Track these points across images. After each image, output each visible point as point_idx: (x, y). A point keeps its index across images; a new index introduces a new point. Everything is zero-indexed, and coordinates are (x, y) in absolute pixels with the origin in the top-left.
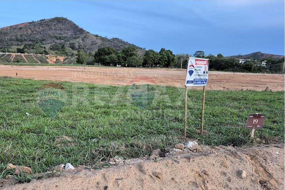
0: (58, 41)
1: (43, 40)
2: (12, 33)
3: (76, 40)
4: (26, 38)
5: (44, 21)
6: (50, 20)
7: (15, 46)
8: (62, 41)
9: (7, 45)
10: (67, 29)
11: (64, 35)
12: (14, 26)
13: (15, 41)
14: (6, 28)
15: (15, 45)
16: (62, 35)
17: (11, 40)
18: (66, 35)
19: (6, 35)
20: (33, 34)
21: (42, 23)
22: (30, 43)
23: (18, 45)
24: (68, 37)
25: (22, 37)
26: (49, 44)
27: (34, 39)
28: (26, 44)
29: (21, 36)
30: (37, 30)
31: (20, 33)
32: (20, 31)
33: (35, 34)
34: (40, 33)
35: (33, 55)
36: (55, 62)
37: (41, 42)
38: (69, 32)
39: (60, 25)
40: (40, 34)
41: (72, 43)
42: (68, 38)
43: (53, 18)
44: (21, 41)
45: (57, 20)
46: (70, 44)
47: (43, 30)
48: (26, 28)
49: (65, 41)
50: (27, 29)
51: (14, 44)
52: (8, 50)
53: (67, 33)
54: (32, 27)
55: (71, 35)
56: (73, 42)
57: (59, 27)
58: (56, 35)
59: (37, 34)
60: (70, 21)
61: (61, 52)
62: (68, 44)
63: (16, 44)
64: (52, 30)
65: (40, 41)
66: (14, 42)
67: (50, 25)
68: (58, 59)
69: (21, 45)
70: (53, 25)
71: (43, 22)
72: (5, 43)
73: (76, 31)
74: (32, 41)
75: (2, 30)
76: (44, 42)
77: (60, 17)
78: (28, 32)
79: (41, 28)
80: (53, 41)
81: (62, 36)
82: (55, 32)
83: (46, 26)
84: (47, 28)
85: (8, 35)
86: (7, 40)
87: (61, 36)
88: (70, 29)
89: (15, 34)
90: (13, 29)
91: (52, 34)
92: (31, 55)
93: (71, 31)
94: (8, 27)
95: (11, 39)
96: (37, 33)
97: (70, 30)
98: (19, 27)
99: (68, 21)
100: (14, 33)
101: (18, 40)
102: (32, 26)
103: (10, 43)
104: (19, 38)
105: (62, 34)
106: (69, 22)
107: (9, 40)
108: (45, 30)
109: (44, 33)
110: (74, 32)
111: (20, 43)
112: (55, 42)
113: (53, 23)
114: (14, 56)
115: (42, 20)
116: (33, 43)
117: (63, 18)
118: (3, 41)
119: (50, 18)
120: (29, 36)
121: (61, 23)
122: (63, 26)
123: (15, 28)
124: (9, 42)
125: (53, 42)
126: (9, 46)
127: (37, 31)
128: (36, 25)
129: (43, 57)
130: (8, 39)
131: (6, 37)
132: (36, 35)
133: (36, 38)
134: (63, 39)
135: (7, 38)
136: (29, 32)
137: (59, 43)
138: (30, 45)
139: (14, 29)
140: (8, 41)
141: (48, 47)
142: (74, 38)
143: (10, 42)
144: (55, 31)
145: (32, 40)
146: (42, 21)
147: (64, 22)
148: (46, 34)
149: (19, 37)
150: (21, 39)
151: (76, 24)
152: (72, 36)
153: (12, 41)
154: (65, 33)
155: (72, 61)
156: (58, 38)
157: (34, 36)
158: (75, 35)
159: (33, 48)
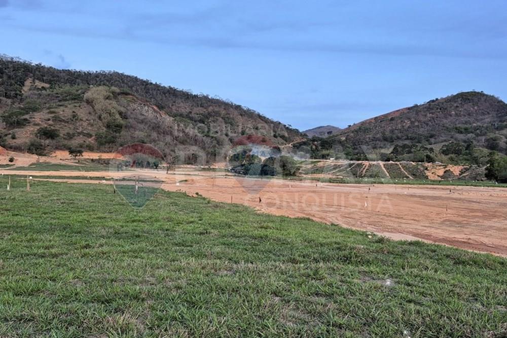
0: (461, 137)
1: (432, 136)
2: (377, 128)
3: (501, 131)
4: (399, 135)
5: (437, 102)
6: (448, 99)
7: (381, 149)
8: (470, 135)
10: (483, 113)
11: (475, 124)
12: (382, 116)
13: (381, 141)
14: (369, 122)
16: (470, 124)
17: (375, 139)
18: (479, 124)
19: (368, 132)
20: (413, 127)
21: (431, 107)
22: (407, 142)
23: (385, 147)
24: (483, 127)
25: (394, 134)
26: (442, 142)
27: (414, 135)
28: (397, 146)
29: (392, 132)
30: (422, 119)
31: (390, 128)
32: (390, 124)
33: (418, 126)
34: (427, 124)
35: (400, 164)
36: (441, 177)
37: (427, 141)
38: (487, 118)
39: (469, 107)
40: (427, 126)
41: (492, 138)
42: (483, 129)
43: (455, 94)
44: (391, 140)
45: (463, 98)
46: (487, 140)
47: (433, 119)
48: (401, 118)
49: (477, 135)
50: (402, 120)
51: (379, 146)
52: (366, 156)
53: (482, 119)
54: (413, 115)
55: (490, 122)
56: (495, 135)
57: (465, 109)
58: (458, 126)
59: (420, 126)
60: (490, 96)
61: (464, 156)
62: (481, 140)
63: (382, 146)
64: (449, 117)
65: (425, 139)
66: (379, 143)
67: (446, 109)
68: (449, 170)
69: (390, 146)
70: (453, 108)
71: (433, 103)
72: (364, 146)
73: (503, 114)
74: (411, 139)
75: (362, 125)
76: (432, 140)
77: (469, 91)
78: (405, 124)
79: (429, 115)
80: (452, 137)
81: (471, 127)
82: (456, 121)
83: (439, 110)
84: (440, 114)
85: (371, 132)
87: (468, 126)
88: (490, 112)
89: (381, 130)
90: (379, 121)
91: (449, 124)
92: (396, 164)
93: (491, 115)
94: (372, 119)
95: (374, 137)
96: (421, 125)
97: (488, 113)
98: (390, 118)
99: (485, 97)
100: (381, 128)
101: (385, 139)
102: (412, 114)
103: (373, 145)
104: (388, 136)
105: (472, 122)
106: (488, 99)
107: (372, 139)
108: (437, 117)
109: (434, 123)
110: (497, 117)
111: (389, 144)
112: (456, 139)
113: (452, 103)
114: (367, 166)
115: (433, 101)
116: (412, 143)
117: (475, 92)
118: (362, 142)
119: (448, 97)
120: (405, 131)
121: (470, 102)
122: (473, 108)
123: (383, 119)
125: (450, 139)
126: (371, 149)
127: (421, 121)
128: (420, 111)
129: (419, 167)
130: (369, 139)
131: (367, 135)
132: (419, 129)
133: (419, 134)
134: (472, 132)
136: (406, 124)
137: (462, 140)
138: (404, 146)
139: (381, 122)
140: (370, 142)
141: (437, 148)
142: (497, 129)
144: (457, 118)
145: (410, 137)
146: (431, 104)
147: (476, 99)
148: (439, 125)
149: (388, 134)
150: (392, 136)
151: (503, 100)
152: (492, 124)
153: (376, 141)
154: (477, 120)
155: (479, 174)
156: (463, 130)
157: (415, 131)
158: (500, 121)
159: (410, 151)
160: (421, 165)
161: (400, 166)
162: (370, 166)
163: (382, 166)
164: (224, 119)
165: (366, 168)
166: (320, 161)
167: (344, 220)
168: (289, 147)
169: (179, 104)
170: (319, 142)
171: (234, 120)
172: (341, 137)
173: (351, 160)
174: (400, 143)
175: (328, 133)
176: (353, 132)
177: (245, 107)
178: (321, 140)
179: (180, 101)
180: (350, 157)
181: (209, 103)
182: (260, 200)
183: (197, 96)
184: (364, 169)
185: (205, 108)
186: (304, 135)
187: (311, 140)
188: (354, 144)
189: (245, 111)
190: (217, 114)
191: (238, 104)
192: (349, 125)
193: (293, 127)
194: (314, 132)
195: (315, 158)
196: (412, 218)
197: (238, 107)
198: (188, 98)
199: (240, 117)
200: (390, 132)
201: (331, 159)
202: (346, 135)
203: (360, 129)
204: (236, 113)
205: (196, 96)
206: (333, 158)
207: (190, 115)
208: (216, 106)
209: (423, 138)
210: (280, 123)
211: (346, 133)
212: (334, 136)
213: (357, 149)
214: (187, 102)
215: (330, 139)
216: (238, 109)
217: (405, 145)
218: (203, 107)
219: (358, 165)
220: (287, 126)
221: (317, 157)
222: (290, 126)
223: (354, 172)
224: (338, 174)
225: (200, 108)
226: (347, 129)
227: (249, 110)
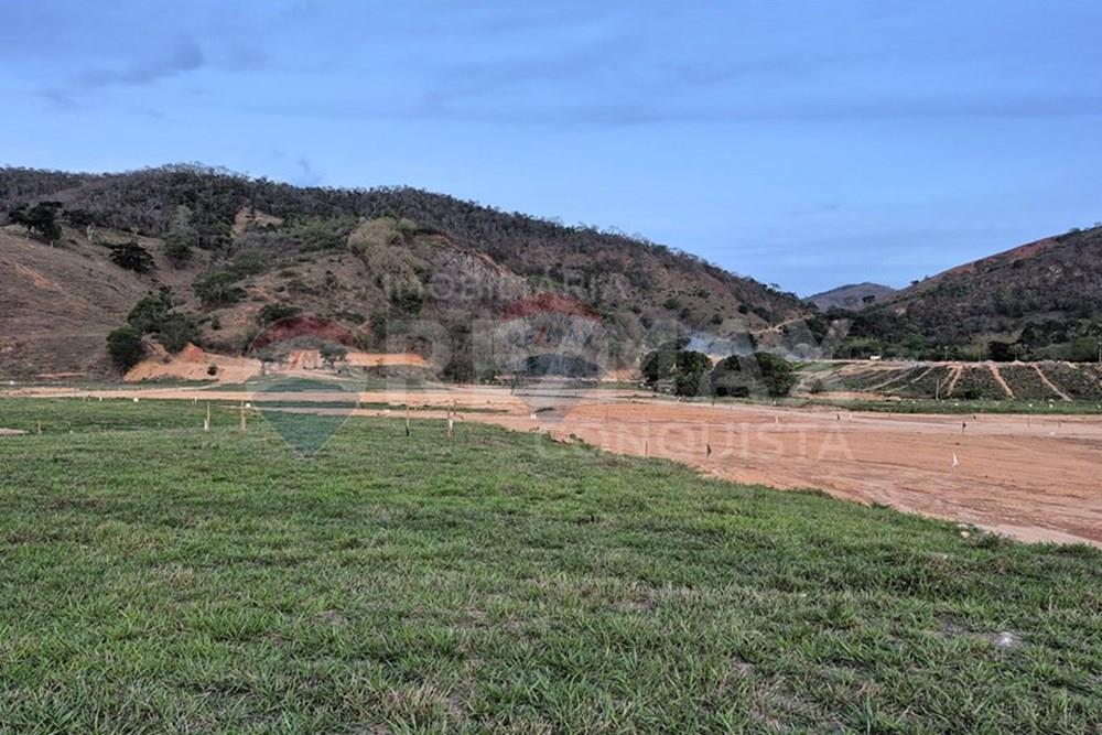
2: (981, 286)
4: (1036, 300)
7: (992, 333)
9: (960, 332)
12: (994, 257)
13: (992, 315)
14: (963, 272)
15: (991, 329)
17: (976, 311)
19: (959, 296)
20: (1070, 281)
22: (1055, 317)
23: (1002, 329)
25: (1022, 298)
27: (1071, 300)
28: (1031, 325)
29: (1019, 293)
30: (1090, 262)
31: (1012, 284)
32: (1013, 275)
33: (1081, 279)
35: (1040, 368)
44: (1016, 313)
48: (1040, 261)
50: (1042, 265)
51: (986, 326)
52: (956, 349)
54: (1067, 254)
59: (1087, 279)
63: (994, 325)
66: (988, 320)
69: (1015, 327)
72: (951, 328)
74: (1064, 309)
75: (944, 279)
78: (1048, 275)
85: (966, 294)
86: (959, 313)
89: (992, 290)
90: (987, 269)
92: (1030, 368)
94: (969, 265)
95: (975, 307)
96: (1091, 276)
98: (1012, 262)
100: (991, 285)
101: (1002, 311)
102: (1067, 252)
103: (973, 324)
104: (1008, 303)
107: (970, 312)
111: (1013, 322)
116: (1067, 317)
118: (946, 318)
120: (1052, 291)
123: (996, 264)
124: (967, 320)
126: (966, 334)
127: (1088, 267)
128: (1086, 245)
129: (1086, 373)
130: (963, 311)
131: (958, 302)
132: (1084, 286)
133: (1083, 297)
135: (958, 305)
136: (1052, 274)
138: (1049, 326)
139: (991, 271)
140: (965, 317)
143: (973, 321)
145: (1064, 304)
149: (1008, 299)
150: (1017, 304)
153: (980, 315)
157: (1075, 290)
159: (1064, 337)
160: (1091, 368)
161: (1039, 372)
162: (966, 372)
163: (996, 372)
164: (630, 278)
165: (956, 377)
166: (847, 364)
167: (903, 495)
168: (775, 333)
169: (536, 247)
170: (845, 321)
171: (650, 277)
172: (896, 307)
173: (921, 359)
174: (1039, 319)
175: (865, 300)
176: (923, 296)
177: (675, 249)
178: (848, 315)
179: (536, 241)
180: (917, 353)
181: (599, 245)
182: (709, 451)
183: (573, 230)
184: (952, 379)
185: (590, 255)
186: (808, 306)
187: (825, 317)
188: (928, 324)
189: (674, 258)
190: (616, 266)
191: (658, 243)
192: (915, 280)
193: (784, 289)
194: (832, 298)
195: (835, 357)
196: (1069, 492)
197: (660, 250)
198: (554, 235)
199: (664, 270)
200: (1013, 293)
201: (872, 358)
202: (908, 302)
203: (940, 288)
204: (655, 262)
205: (570, 231)
206: (876, 355)
207: (559, 271)
208: (612, 250)
209: (1095, 306)
210: (752, 280)
211: (906, 299)
212: (878, 306)
213: (933, 333)
214: (553, 244)
215: (870, 314)
216: (660, 255)
217: (1050, 322)
218: (584, 252)
219: (937, 370)
220: (769, 287)
221: (841, 354)
222: (777, 286)
223: (928, 388)
224: (889, 392)
225: (579, 255)
226: (908, 289)
227: (683, 255)
